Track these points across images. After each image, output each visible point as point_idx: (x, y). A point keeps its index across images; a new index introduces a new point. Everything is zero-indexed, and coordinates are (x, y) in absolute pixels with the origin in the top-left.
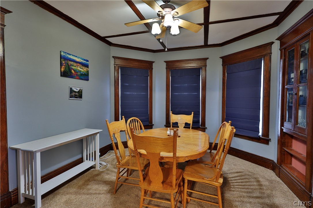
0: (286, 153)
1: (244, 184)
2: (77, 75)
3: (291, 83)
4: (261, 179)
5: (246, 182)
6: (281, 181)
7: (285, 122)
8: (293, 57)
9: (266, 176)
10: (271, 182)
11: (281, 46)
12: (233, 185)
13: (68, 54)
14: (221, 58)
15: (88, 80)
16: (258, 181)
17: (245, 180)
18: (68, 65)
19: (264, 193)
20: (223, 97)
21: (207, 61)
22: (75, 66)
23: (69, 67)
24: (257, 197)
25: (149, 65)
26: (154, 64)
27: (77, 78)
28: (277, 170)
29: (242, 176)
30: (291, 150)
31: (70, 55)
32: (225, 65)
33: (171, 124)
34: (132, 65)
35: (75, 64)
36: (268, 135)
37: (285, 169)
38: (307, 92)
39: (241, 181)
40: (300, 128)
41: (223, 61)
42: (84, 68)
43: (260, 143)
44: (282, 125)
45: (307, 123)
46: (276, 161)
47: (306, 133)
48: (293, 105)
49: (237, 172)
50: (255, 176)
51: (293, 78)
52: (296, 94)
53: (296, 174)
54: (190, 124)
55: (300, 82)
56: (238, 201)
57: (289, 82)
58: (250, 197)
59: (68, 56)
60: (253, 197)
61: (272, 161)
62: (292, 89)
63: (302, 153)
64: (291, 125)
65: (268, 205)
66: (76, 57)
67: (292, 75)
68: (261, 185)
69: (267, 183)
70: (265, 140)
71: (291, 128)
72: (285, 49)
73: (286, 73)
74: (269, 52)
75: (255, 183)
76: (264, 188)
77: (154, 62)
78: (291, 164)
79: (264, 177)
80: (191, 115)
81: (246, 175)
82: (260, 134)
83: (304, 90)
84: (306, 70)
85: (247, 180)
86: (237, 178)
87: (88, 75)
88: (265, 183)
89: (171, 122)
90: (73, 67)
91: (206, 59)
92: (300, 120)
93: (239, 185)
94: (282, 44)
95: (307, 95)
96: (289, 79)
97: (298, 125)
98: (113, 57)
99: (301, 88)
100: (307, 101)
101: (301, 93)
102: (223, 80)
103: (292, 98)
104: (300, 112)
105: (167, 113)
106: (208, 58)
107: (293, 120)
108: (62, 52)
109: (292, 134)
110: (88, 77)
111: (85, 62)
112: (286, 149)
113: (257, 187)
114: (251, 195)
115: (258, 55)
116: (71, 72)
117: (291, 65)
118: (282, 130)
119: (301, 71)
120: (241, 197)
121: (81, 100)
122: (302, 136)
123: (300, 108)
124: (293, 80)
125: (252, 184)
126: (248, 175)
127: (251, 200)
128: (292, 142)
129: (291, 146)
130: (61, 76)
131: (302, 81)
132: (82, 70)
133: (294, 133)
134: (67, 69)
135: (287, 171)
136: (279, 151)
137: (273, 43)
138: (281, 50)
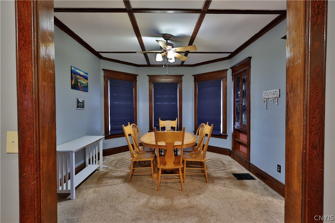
0: (237, 142)
1: (214, 165)
2: (81, 87)
3: (238, 98)
4: (223, 161)
5: (215, 164)
6: (234, 161)
7: (236, 122)
8: (239, 81)
9: (226, 159)
10: (229, 162)
11: (232, 73)
12: (209, 166)
13: (76, 68)
14: (193, 76)
15: (87, 91)
16: (222, 162)
17: (215, 163)
18: (76, 78)
19: (226, 167)
20: (195, 106)
21: (183, 77)
22: (80, 80)
23: (77, 80)
24: (223, 170)
25: (133, 78)
26: (137, 77)
27: (82, 90)
28: (232, 155)
29: (212, 161)
30: (239, 140)
31: (77, 69)
32: (196, 82)
33: (160, 128)
34: (119, 78)
35: (80, 78)
36: (226, 133)
37: (237, 152)
38: (247, 103)
39: (212, 163)
40: (244, 125)
41: (195, 79)
42: (85, 80)
43: (221, 138)
44: (234, 124)
45: (247, 121)
46: (231, 149)
47: (247, 127)
48: (240, 111)
49: (209, 160)
50: (220, 160)
51: (239, 94)
52: (241, 104)
53: (242, 154)
54: (175, 127)
55: (243, 98)
56: (213, 173)
57: (237, 97)
58: (219, 170)
59: (76, 70)
60: (221, 170)
61: (229, 149)
62: (239, 101)
63: (245, 141)
64: (239, 124)
65: (229, 172)
66: (81, 71)
67: (239, 93)
68: (224, 164)
69: (227, 163)
70: (224, 136)
71: (239, 126)
72: (235, 75)
73: (236, 91)
74: (226, 75)
75: (221, 164)
76: (226, 165)
77: (138, 75)
78: (239, 149)
79: (225, 160)
80: (176, 120)
81: (214, 160)
82: (221, 132)
83: (245, 102)
84: (246, 90)
85: (216, 163)
86: (209, 163)
87: (88, 87)
88: (226, 163)
89: (160, 126)
90: (79, 80)
91: (181, 76)
92: (243, 120)
93: (212, 166)
94: (233, 72)
95: (247, 105)
96: (237, 95)
97: (243, 123)
98: (103, 70)
99: (243, 101)
100: (247, 109)
101: (243, 104)
102: (195, 93)
103: (239, 107)
104: (243, 116)
105: (150, 120)
106: (184, 75)
107: (240, 121)
108: (72, 67)
109: (240, 129)
110: (88, 89)
111: (86, 75)
112: (237, 140)
113: (222, 165)
114: (219, 169)
115: (219, 77)
116: (78, 85)
117: (238, 86)
118: (234, 127)
119: (243, 90)
120: (214, 171)
121: (83, 110)
122: (245, 130)
123: (243, 113)
124: (239, 96)
125: (219, 164)
126: (216, 160)
127: (220, 172)
128: (239, 135)
129: (239, 138)
130: (72, 88)
131: (244, 97)
132: (84, 82)
133: (241, 128)
134: (76, 82)
135: (237, 153)
136: (233, 142)
137: (228, 70)
138: (232, 76)
